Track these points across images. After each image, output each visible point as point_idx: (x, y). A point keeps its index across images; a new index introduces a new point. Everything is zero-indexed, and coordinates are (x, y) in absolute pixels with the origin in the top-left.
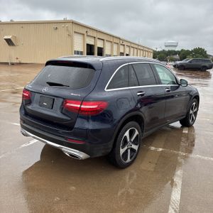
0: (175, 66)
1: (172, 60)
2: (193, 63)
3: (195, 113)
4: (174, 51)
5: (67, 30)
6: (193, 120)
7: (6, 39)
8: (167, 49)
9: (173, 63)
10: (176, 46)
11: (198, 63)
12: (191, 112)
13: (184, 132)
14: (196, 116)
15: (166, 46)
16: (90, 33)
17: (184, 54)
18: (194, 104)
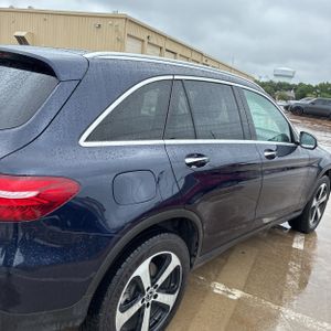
0: (286, 108)
1: (283, 98)
2: (316, 106)
3: (323, 206)
4: (288, 85)
5: (117, 31)
6: (317, 220)
7: (17, 37)
8: (276, 80)
9: (284, 103)
10: (291, 77)
11: (325, 107)
12: (315, 203)
13: (294, 245)
14: (322, 212)
15: (276, 75)
16: (154, 40)
17: (302, 91)
18: (323, 186)
